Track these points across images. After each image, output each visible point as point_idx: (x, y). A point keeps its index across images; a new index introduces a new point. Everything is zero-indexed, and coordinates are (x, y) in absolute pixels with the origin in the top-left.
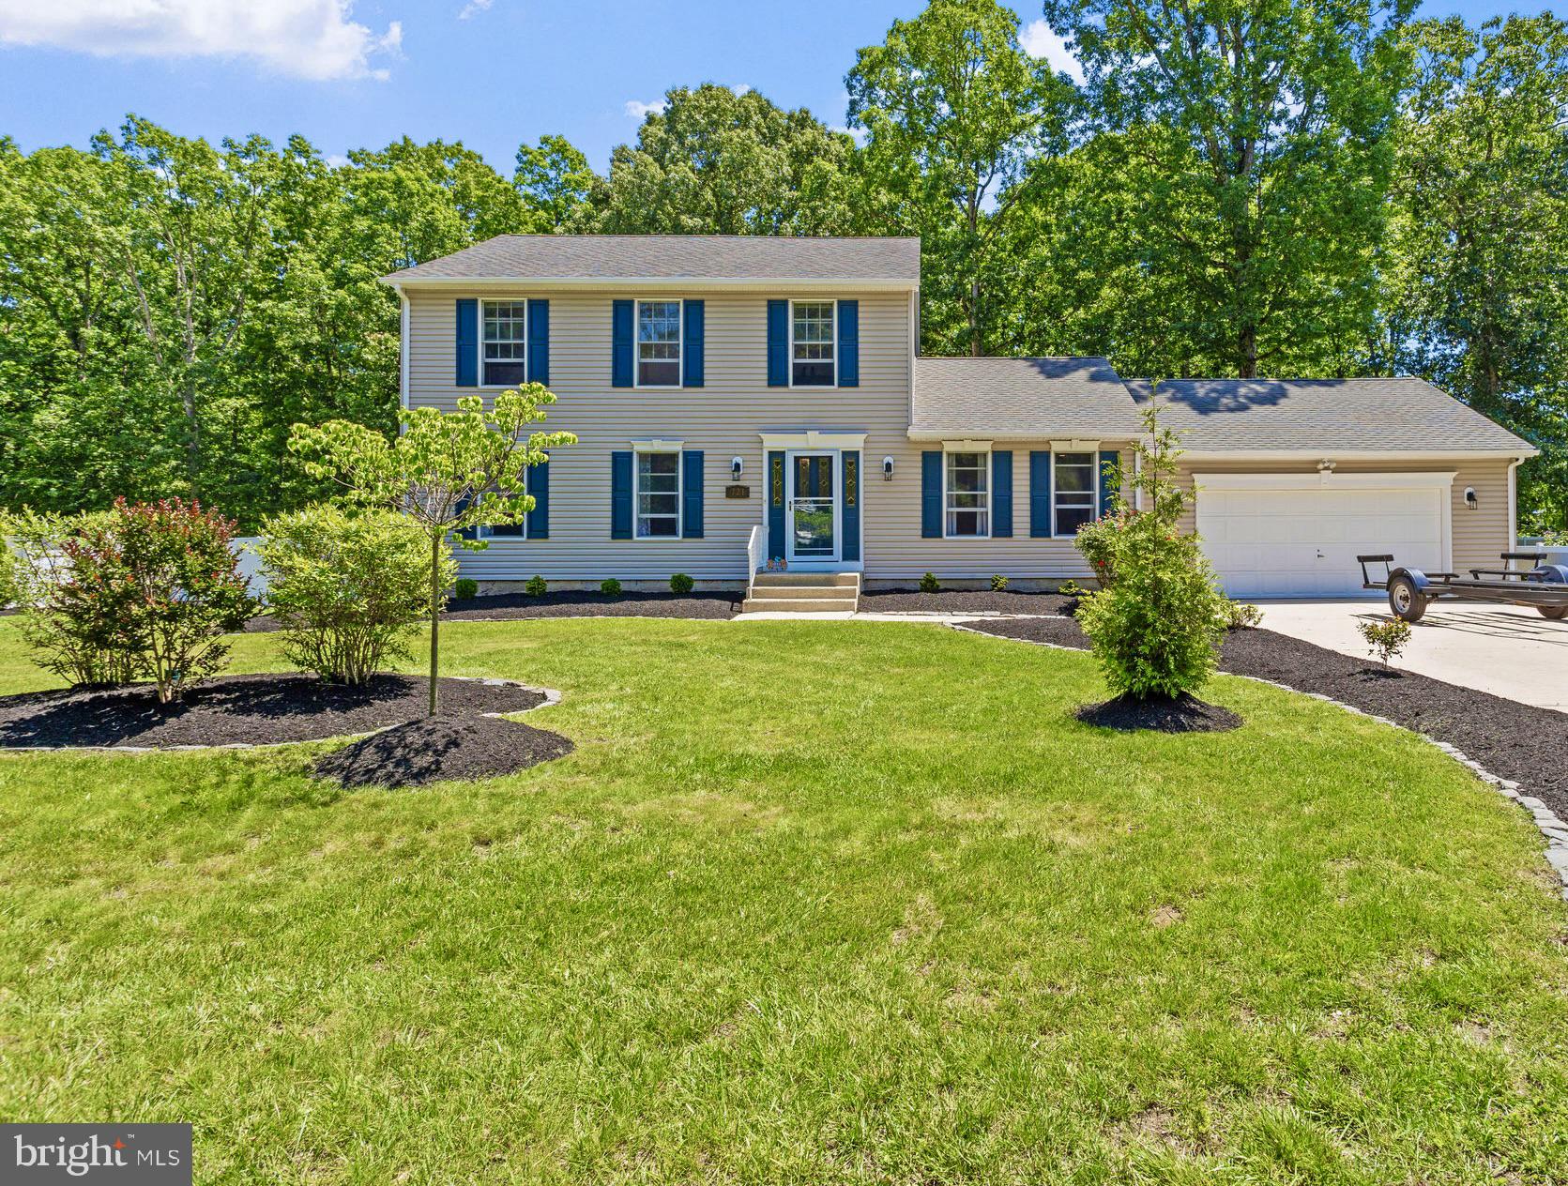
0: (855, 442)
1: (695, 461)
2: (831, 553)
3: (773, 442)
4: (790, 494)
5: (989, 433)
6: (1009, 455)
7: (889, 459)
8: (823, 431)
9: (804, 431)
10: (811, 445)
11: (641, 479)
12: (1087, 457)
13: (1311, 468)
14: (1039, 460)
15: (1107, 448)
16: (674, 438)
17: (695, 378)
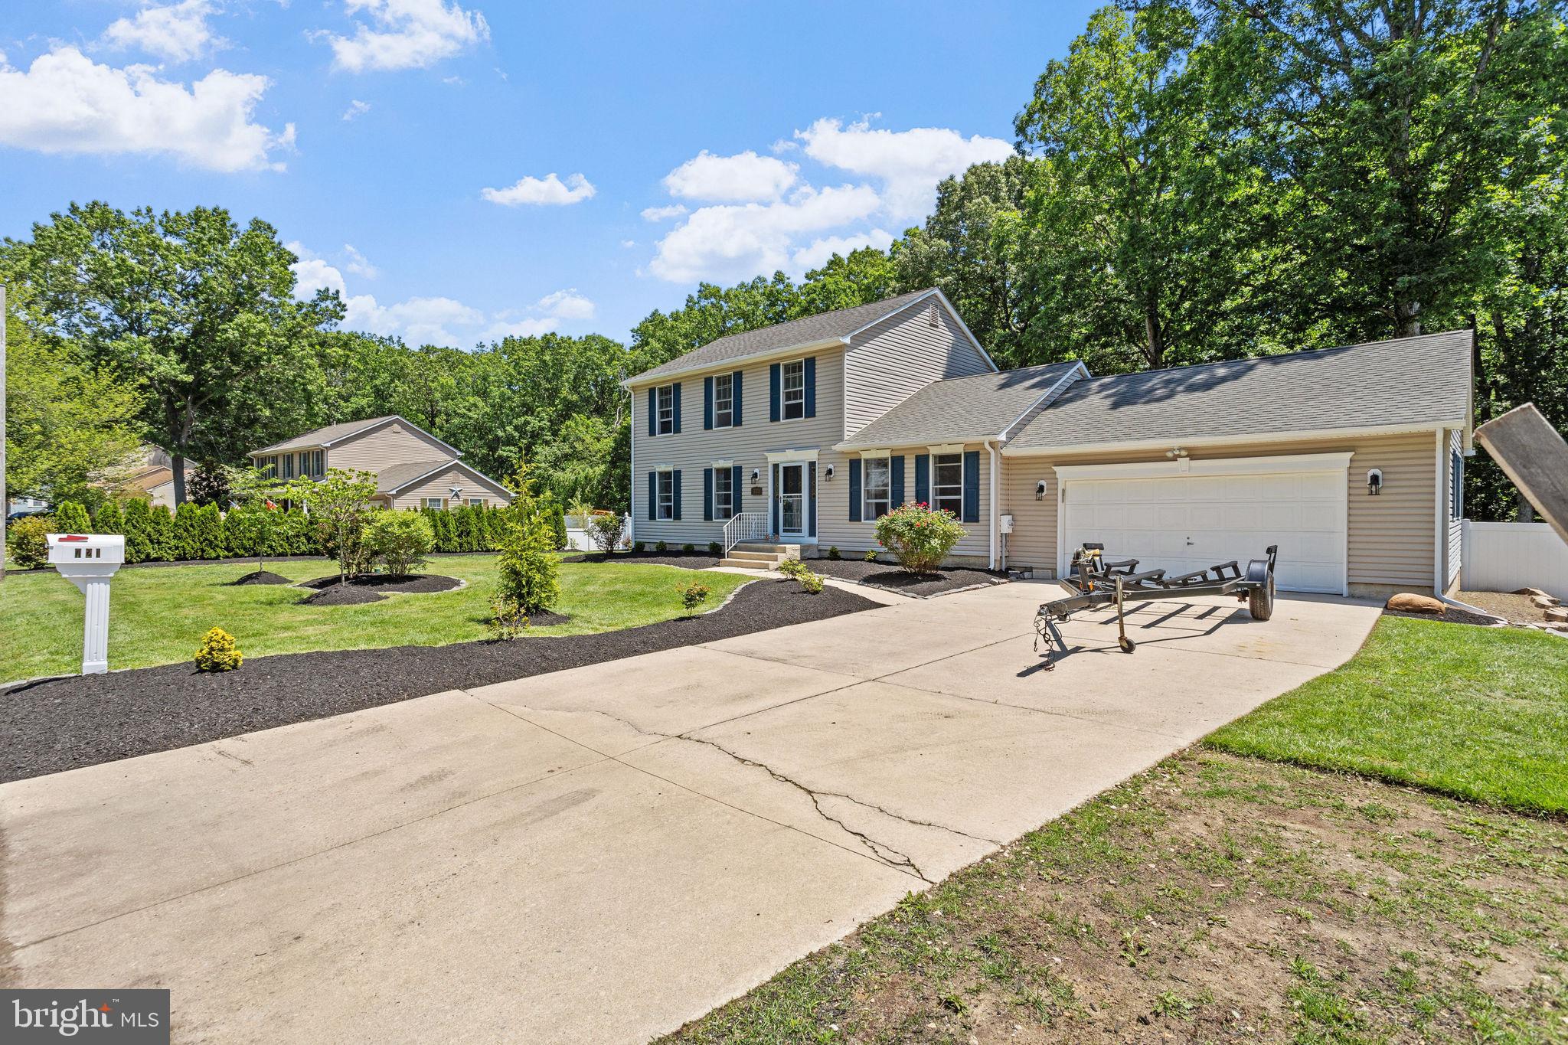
0: (812, 455)
1: (738, 470)
2: (800, 531)
3: (773, 458)
4: (781, 494)
5: (889, 444)
6: (902, 458)
7: (831, 466)
8: (796, 449)
9: (783, 450)
10: (789, 459)
11: (718, 484)
12: (956, 458)
13: (1159, 457)
14: (922, 461)
15: (971, 449)
16: (729, 458)
17: (738, 422)
